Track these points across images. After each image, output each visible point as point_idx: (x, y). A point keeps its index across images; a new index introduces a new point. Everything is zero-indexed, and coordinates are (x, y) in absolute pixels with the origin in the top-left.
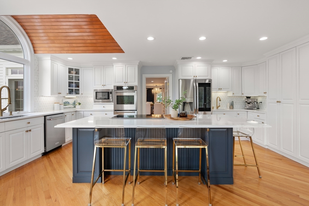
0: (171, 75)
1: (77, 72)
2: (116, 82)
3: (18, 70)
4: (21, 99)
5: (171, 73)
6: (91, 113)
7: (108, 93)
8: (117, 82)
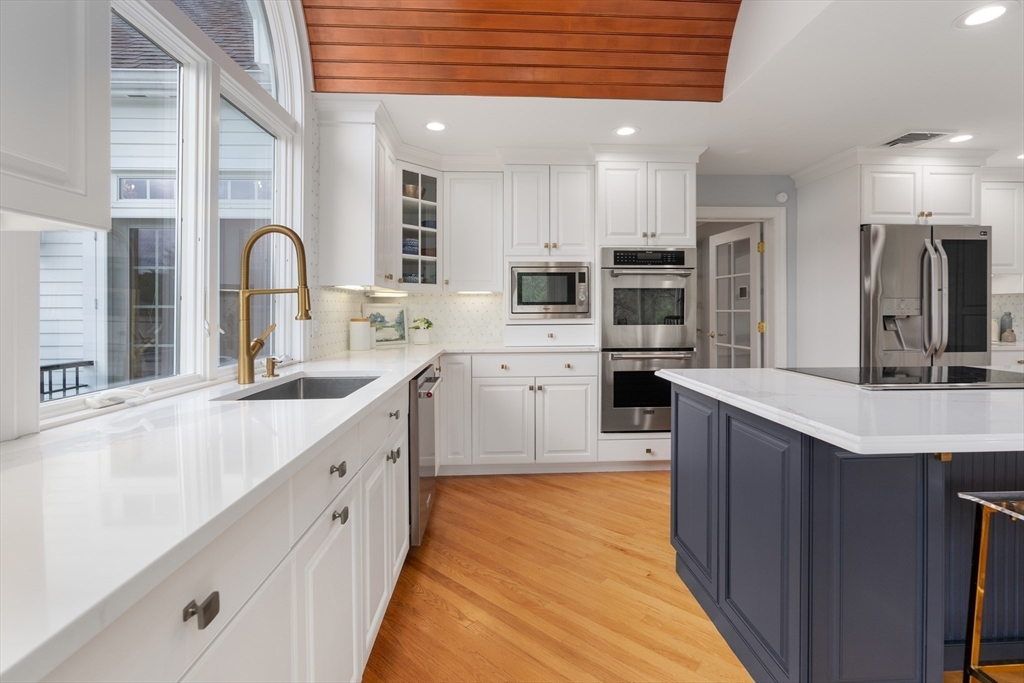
0: (783, 210)
1: (429, 187)
2: (606, 235)
3: (148, 181)
4: (157, 307)
5: (780, 205)
6: (505, 360)
7: (571, 276)
8: (612, 234)
